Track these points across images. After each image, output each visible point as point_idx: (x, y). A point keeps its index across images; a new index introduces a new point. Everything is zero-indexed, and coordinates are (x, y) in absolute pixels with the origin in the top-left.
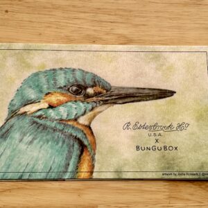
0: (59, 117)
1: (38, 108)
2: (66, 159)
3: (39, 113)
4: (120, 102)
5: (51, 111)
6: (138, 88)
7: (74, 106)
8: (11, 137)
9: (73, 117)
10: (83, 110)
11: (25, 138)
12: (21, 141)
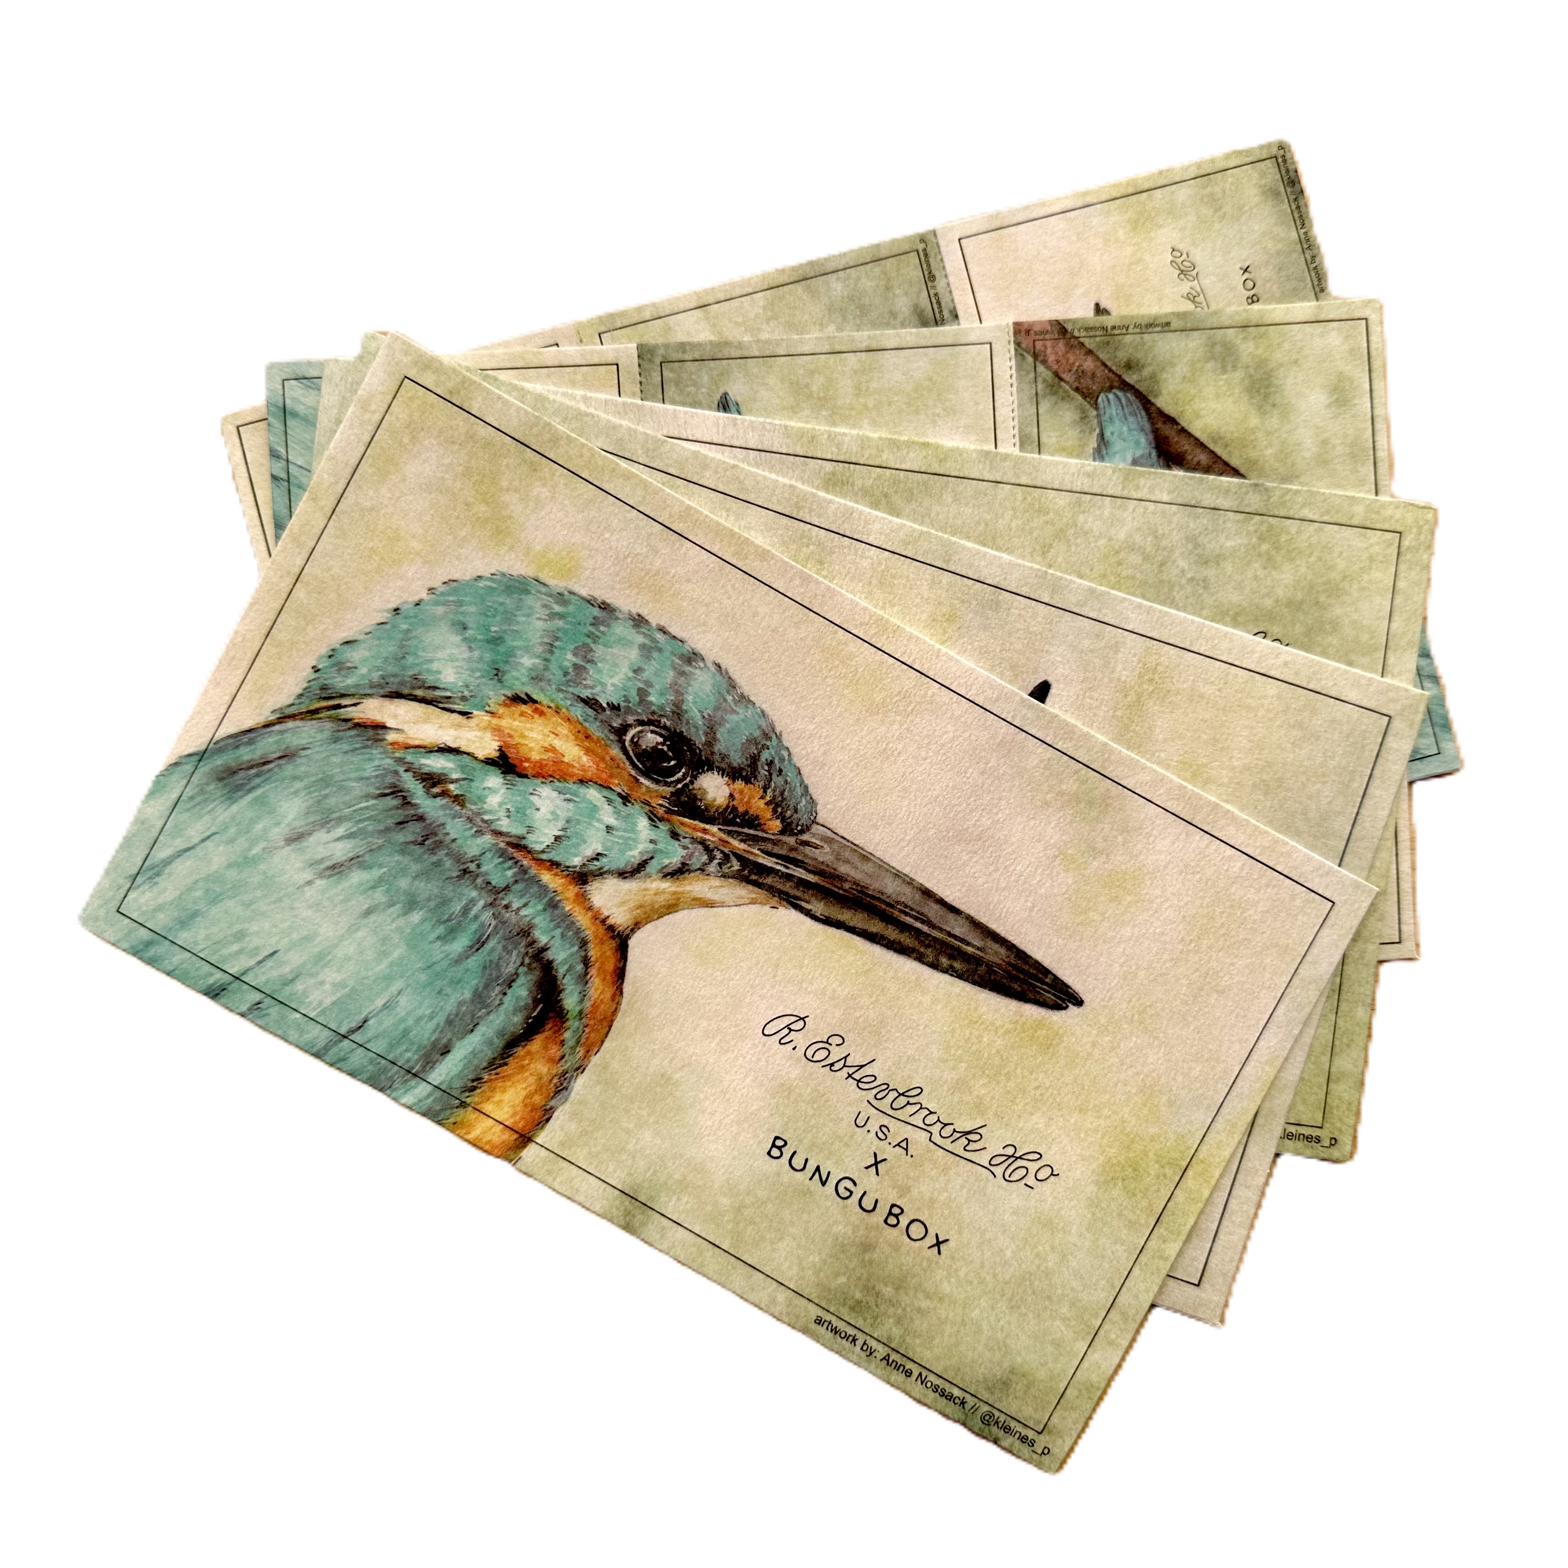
0: (516, 829)
1: (449, 738)
2: (449, 1022)
3: (437, 764)
4: (818, 907)
5: (494, 780)
6: (927, 893)
7: (608, 816)
8: (262, 802)
9: (577, 861)
10: (634, 855)
11: (322, 836)
12: (296, 838)
